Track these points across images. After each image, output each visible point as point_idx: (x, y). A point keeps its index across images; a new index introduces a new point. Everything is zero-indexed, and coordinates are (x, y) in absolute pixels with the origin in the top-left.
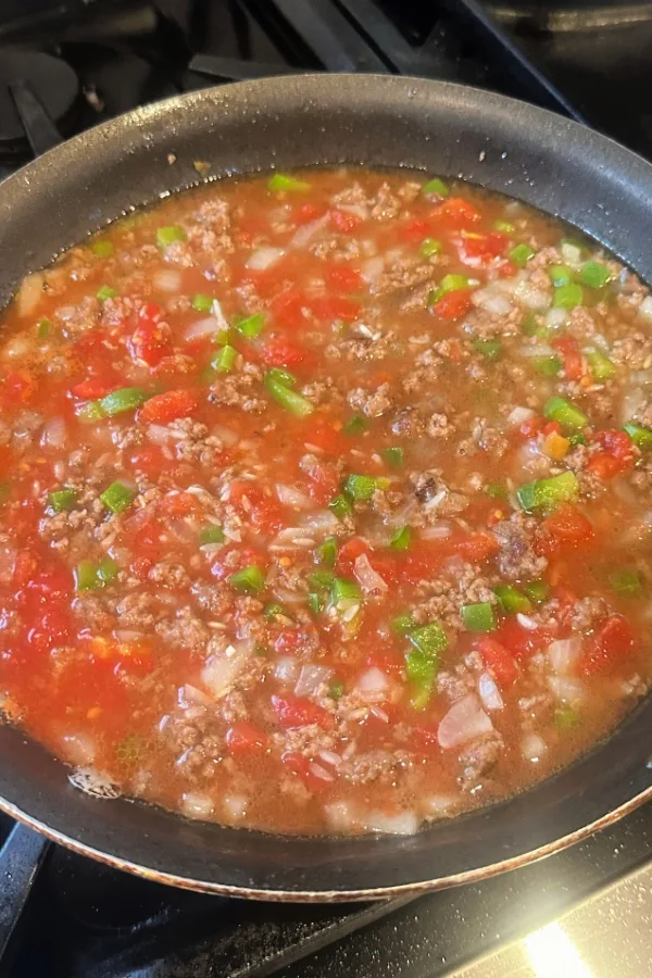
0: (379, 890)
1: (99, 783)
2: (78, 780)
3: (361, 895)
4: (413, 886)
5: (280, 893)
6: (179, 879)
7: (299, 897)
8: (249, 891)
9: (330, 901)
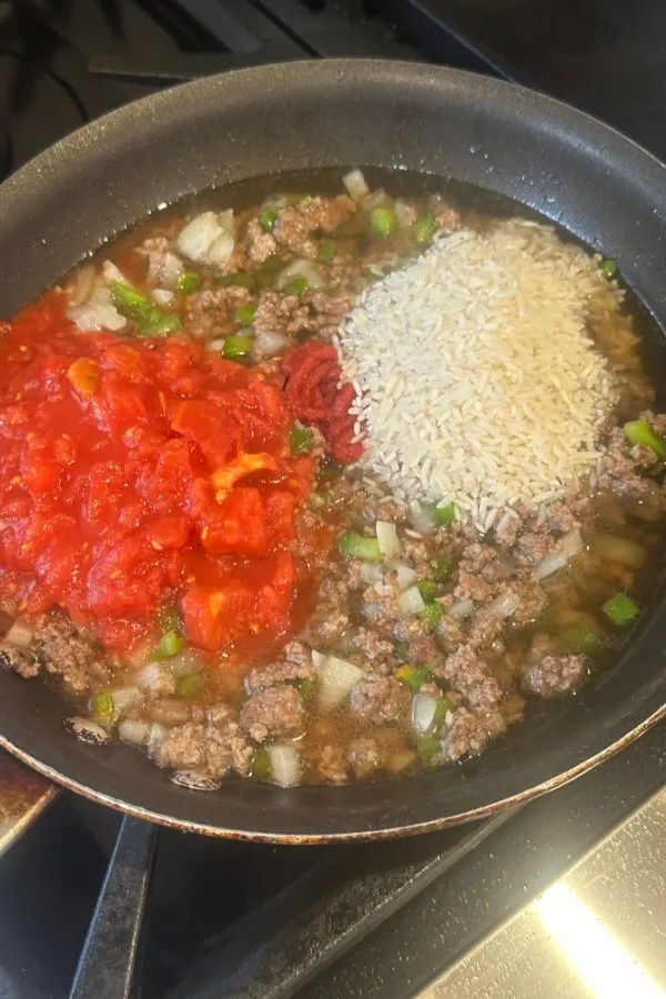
0: (480, 809)
1: (200, 778)
2: (181, 779)
3: (466, 817)
4: (508, 800)
5: (397, 829)
6: (305, 837)
7: (414, 829)
8: (369, 833)
9: (440, 827)
